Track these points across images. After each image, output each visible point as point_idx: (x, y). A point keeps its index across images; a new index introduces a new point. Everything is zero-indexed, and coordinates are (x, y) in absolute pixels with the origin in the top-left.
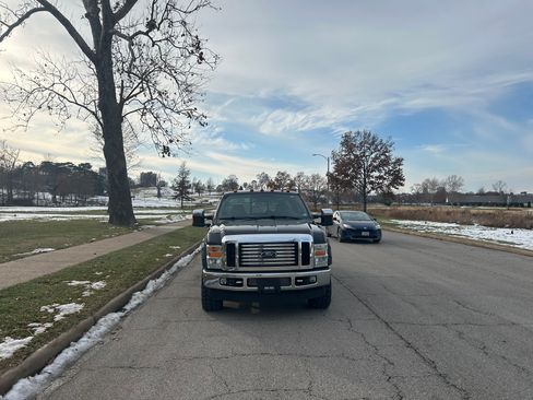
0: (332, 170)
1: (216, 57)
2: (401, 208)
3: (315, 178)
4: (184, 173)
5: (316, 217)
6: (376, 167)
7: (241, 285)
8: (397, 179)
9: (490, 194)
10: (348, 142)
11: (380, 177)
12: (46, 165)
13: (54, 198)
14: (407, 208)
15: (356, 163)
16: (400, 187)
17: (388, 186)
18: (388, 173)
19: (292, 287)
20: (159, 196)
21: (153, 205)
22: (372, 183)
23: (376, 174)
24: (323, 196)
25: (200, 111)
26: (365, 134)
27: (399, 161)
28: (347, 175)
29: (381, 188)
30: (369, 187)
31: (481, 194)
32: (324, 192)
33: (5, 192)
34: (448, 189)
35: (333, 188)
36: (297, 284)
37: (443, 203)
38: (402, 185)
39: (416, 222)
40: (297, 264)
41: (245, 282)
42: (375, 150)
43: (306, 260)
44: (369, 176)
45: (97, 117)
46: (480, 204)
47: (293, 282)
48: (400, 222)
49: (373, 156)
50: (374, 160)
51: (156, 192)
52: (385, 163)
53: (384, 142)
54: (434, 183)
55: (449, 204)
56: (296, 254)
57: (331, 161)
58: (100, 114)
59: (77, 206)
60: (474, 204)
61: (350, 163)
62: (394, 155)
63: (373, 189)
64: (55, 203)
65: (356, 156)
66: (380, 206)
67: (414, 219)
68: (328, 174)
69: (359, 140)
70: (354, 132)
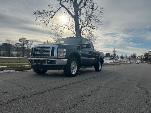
4: (114, 52)
36: (48, 63)
40: (49, 56)
41: (33, 61)
51: (109, 58)
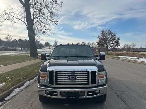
0: (98, 41)
1: (62, 2)
2: (118, 52)
3: (93, 44)
4: (56, 42)
5: (97, 56)
6: (111, 40)
7: (56, 95)
8: (118, 44)
9: (144, 48)
10: (103, 33)
11: (113, 43)
12: (20, 40)
13: (21, 49)
14: (119, 52)
15: (105, 39)
16: (118, 46)
17: (115, 46)
18: (115, 42)
19: (86, 96)
20: (50, 49)
21: (48, 51)
22: (110, 45)
23: (111, 42)
24: (95, 49)
25: (55, 20)
26: (108, 30)
27: (118, 39)
28: (103, 43)
29: (113, 46)
30: (109, 46)
31: (141, 49)
32: (95, 48)
33: (8, 47)
34: (131, 47)
35: (98, 46)
36: (89, 95)
37: (130, 51)
38: (119, 45)
39: (124, 57)
40: (88, 84)
41: (59, 93)
42: (111, 35)
43: (94, 81)
44: (109, 43)
45: (25, 24)
46: (141, 51)
47: (86, 94)
48: (120, 57)
49: (111, 37)
50: (111, 38)
51: (49, 47)
52: (114, 39)
53: (114, 33)
54: (127, 45)
55: (132, 51)
56: (88, 78)
57: (98, 39)
58: (26, 23)
59: (27, 51)
60: (139, 51)
61: (104, 39)
62: (117, 37)
63: (110, 47)
64: (22, 50)
65: (105, 37)
66: (111, 52)
67: (123, 56)
68: (97, 42)
69: (106, 32)
70: (105, 30)
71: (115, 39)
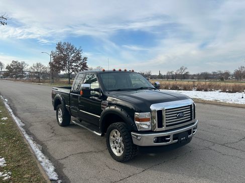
0: (52, 61)
3: (39, 65)
6: (74, 61)
8: (85, 67)
10: (59, 47)
11: (77, 66)
15: (65, 58)
17: (80, 70)
18: (81, 64)
22: (72, 68)
26: (68, 44)
27: (85, 59)
28: (60, 64)
29: (77, 71)
30: (71, 70)
42: (74, 52)
44: (71, 65)
47: (192, 132)
49: (73, 55)
50: (73, 57)
53: (77, 49)
56: (191, 112)
57: (52, 56)
61: (60, 58)
62: (83, 56)
63: (73, 71)
65: (64, 55)
68: (50, 63)
69: (65, 47)
70: (63, 42)
71: (80, 60)
